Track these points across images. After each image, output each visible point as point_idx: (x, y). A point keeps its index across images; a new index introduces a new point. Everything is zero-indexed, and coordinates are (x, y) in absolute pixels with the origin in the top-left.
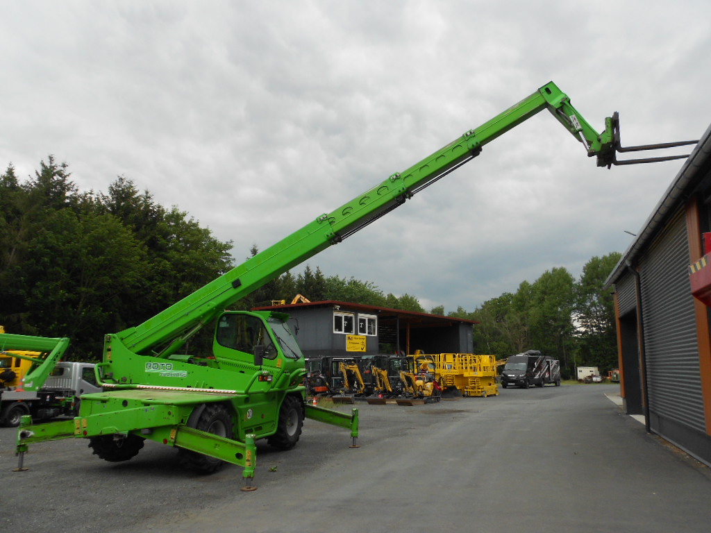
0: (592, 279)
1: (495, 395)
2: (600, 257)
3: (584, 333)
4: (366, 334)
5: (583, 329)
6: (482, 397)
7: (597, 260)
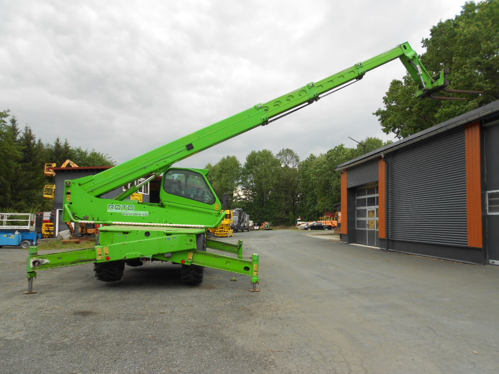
0: (252, 165)
1: (231, 236)
2: (257, 151)
3: (244, 199)
4: (143, 193)
5: (244, 197)
6: (226, 237)
7: (255, 153)
